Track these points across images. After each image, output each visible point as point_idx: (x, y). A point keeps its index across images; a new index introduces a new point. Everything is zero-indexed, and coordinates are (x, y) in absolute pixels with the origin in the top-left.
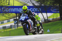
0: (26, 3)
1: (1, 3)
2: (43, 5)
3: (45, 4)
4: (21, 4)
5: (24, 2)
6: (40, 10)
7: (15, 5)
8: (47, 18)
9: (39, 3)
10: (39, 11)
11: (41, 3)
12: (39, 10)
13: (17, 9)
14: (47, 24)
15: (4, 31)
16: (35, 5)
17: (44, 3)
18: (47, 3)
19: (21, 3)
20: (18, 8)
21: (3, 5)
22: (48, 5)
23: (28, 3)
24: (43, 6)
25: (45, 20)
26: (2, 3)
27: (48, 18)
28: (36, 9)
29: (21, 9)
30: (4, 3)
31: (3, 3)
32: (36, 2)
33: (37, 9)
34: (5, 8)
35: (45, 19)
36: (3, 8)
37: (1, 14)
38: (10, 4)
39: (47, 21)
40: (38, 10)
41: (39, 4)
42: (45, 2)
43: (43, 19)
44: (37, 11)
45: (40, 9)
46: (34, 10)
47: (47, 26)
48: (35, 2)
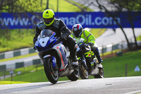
0: (86, 5)
1: (30, 7)
2: (124, 10)
3: (129, 8)
4: (76, 7)
5: (83, 3)
6: (119, 22)
7: (62, 10)
8: (133, 41)
9: (116, 5)
10: (115, 23)
11: (120, 6)
12: (117, 21)
13: (67, 19)
14: (134, 53)
15: (35, 69)
16: (106, 10)
17: (127, 4)
18: (134, 5)
19: (75, 5)
20: (69, 18)
21: (35, 10)
22: (137, 10)
23: (90, 5)
24: (125, 12)
25: (129, 44)
26: (31, 5)
27: (136, 40)
28: (109, 20)
29: (74, 19)
30: (37, 7)
31: (34, 5)
32: (109, 3)
33: (111, 18)
34: (38, 17)
35: (130, 41)
36: (34, 17)
37: (30, 30)
38: (49, 7)
39: (134, 46)
40: (113, 21)
41: (116, 7)
42: (131, 4)
43: (126, 43)
44: (111, 23)
45: (119, 19)
46: (105, 21)
47: (134, 57)
48: (106, 3)
